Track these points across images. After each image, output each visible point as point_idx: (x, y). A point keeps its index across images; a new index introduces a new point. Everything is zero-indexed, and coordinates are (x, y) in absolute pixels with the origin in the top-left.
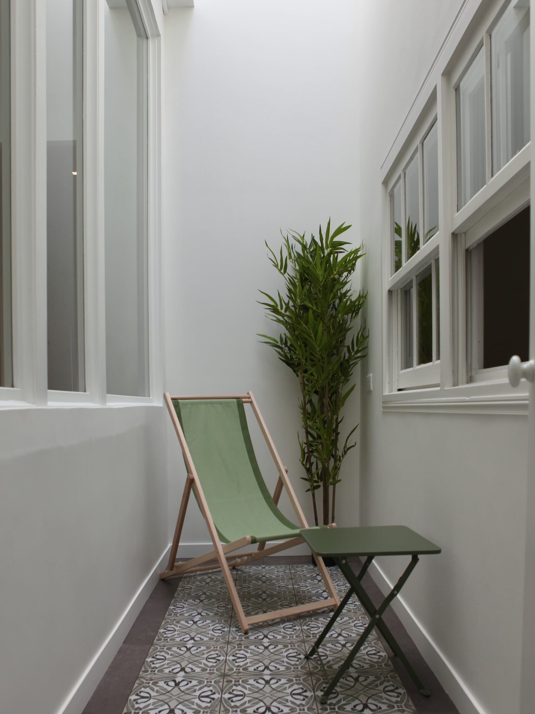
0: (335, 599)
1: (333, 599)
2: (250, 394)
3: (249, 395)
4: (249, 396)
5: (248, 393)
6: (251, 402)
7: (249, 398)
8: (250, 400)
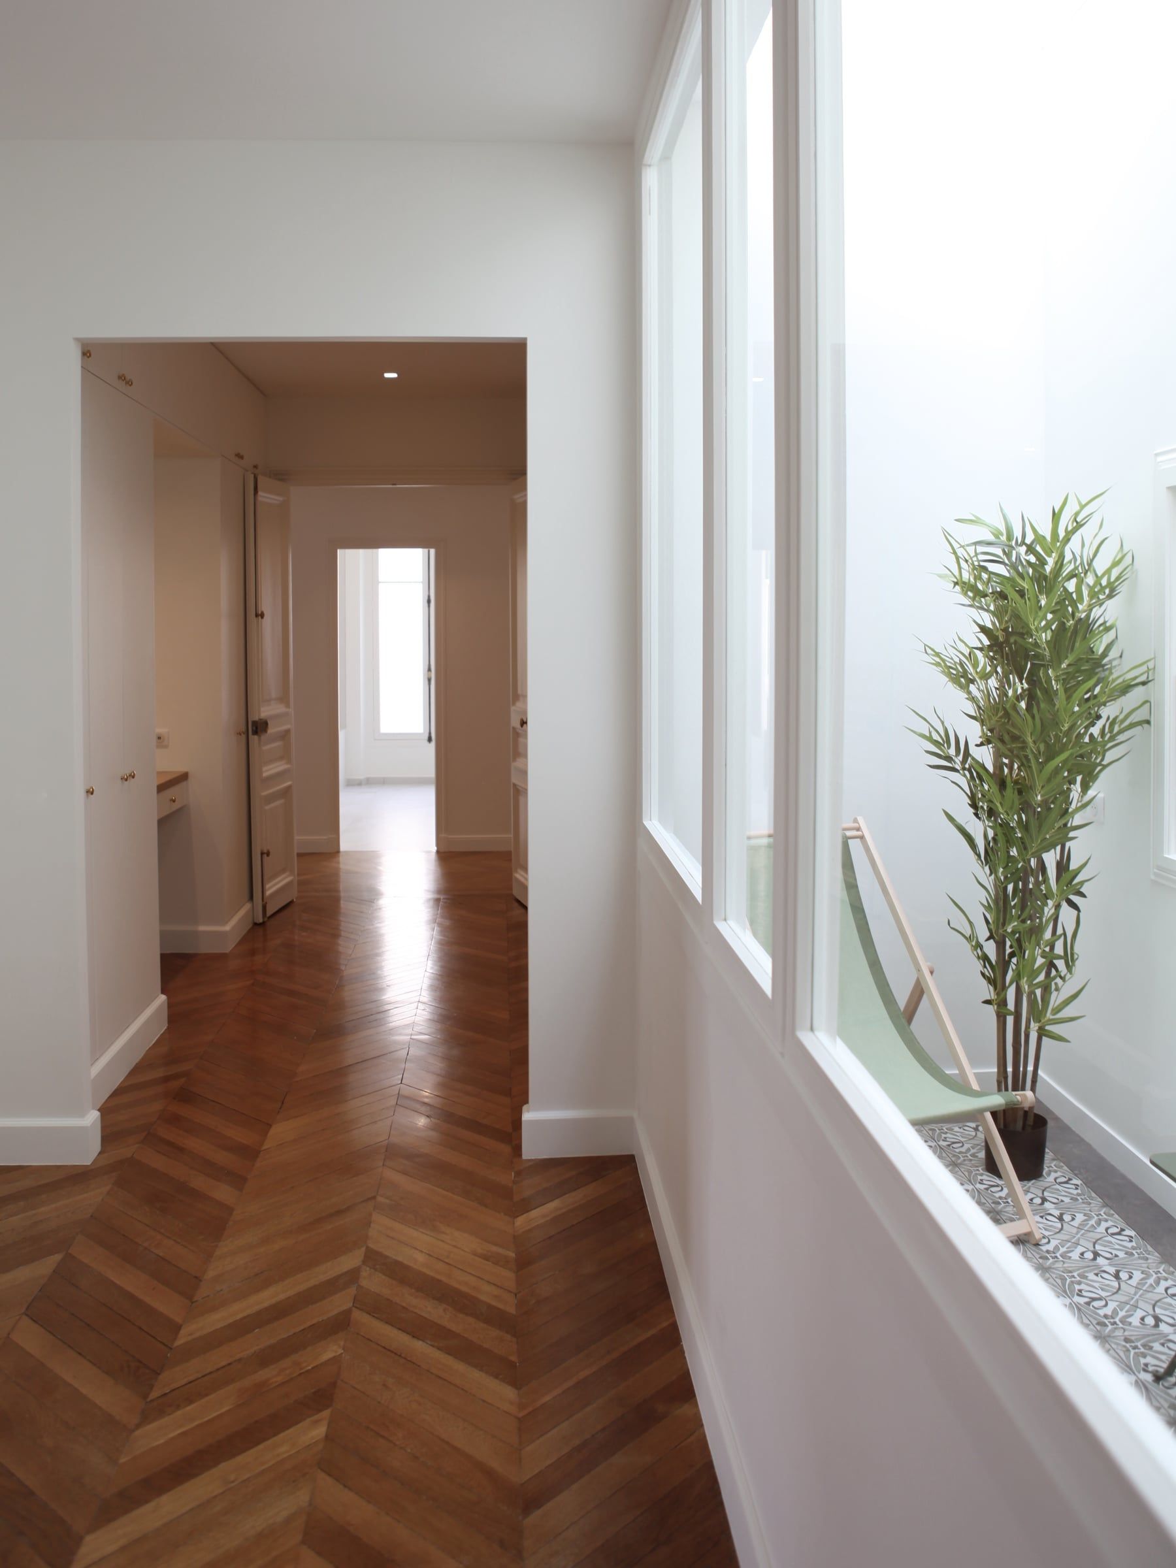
0: (1028, 1221)
1: (1025, 1221)
2: (859, 821)
3: (858, 823)
4: (856, 825)
5: (855, 821)
6: (862, 838)
7: (858, 829)
8: (859, 833)
